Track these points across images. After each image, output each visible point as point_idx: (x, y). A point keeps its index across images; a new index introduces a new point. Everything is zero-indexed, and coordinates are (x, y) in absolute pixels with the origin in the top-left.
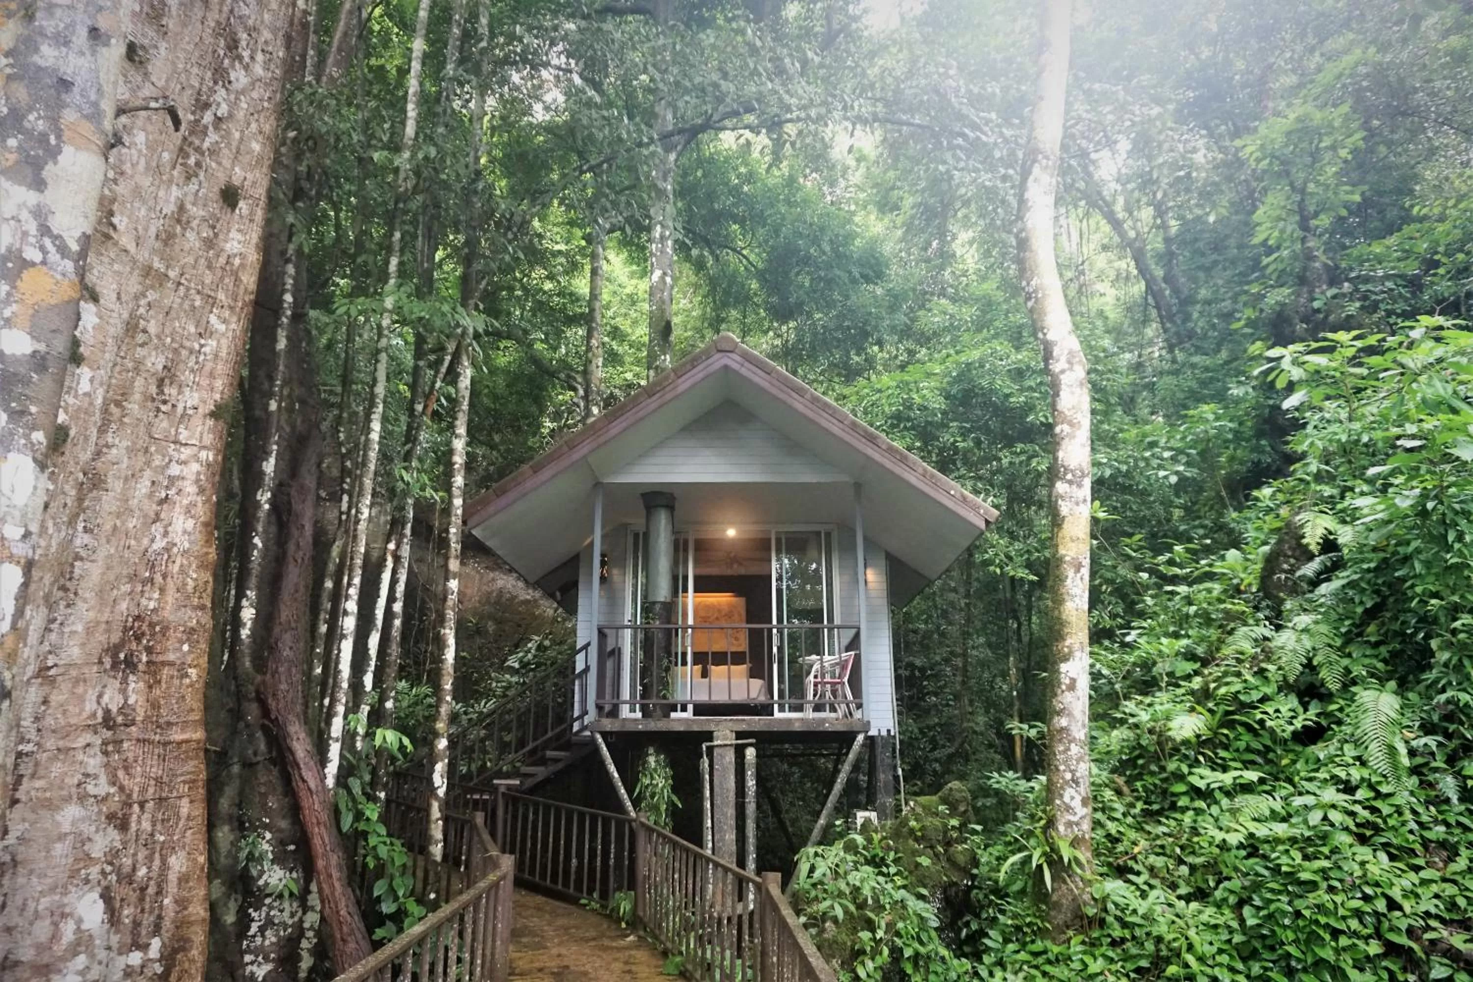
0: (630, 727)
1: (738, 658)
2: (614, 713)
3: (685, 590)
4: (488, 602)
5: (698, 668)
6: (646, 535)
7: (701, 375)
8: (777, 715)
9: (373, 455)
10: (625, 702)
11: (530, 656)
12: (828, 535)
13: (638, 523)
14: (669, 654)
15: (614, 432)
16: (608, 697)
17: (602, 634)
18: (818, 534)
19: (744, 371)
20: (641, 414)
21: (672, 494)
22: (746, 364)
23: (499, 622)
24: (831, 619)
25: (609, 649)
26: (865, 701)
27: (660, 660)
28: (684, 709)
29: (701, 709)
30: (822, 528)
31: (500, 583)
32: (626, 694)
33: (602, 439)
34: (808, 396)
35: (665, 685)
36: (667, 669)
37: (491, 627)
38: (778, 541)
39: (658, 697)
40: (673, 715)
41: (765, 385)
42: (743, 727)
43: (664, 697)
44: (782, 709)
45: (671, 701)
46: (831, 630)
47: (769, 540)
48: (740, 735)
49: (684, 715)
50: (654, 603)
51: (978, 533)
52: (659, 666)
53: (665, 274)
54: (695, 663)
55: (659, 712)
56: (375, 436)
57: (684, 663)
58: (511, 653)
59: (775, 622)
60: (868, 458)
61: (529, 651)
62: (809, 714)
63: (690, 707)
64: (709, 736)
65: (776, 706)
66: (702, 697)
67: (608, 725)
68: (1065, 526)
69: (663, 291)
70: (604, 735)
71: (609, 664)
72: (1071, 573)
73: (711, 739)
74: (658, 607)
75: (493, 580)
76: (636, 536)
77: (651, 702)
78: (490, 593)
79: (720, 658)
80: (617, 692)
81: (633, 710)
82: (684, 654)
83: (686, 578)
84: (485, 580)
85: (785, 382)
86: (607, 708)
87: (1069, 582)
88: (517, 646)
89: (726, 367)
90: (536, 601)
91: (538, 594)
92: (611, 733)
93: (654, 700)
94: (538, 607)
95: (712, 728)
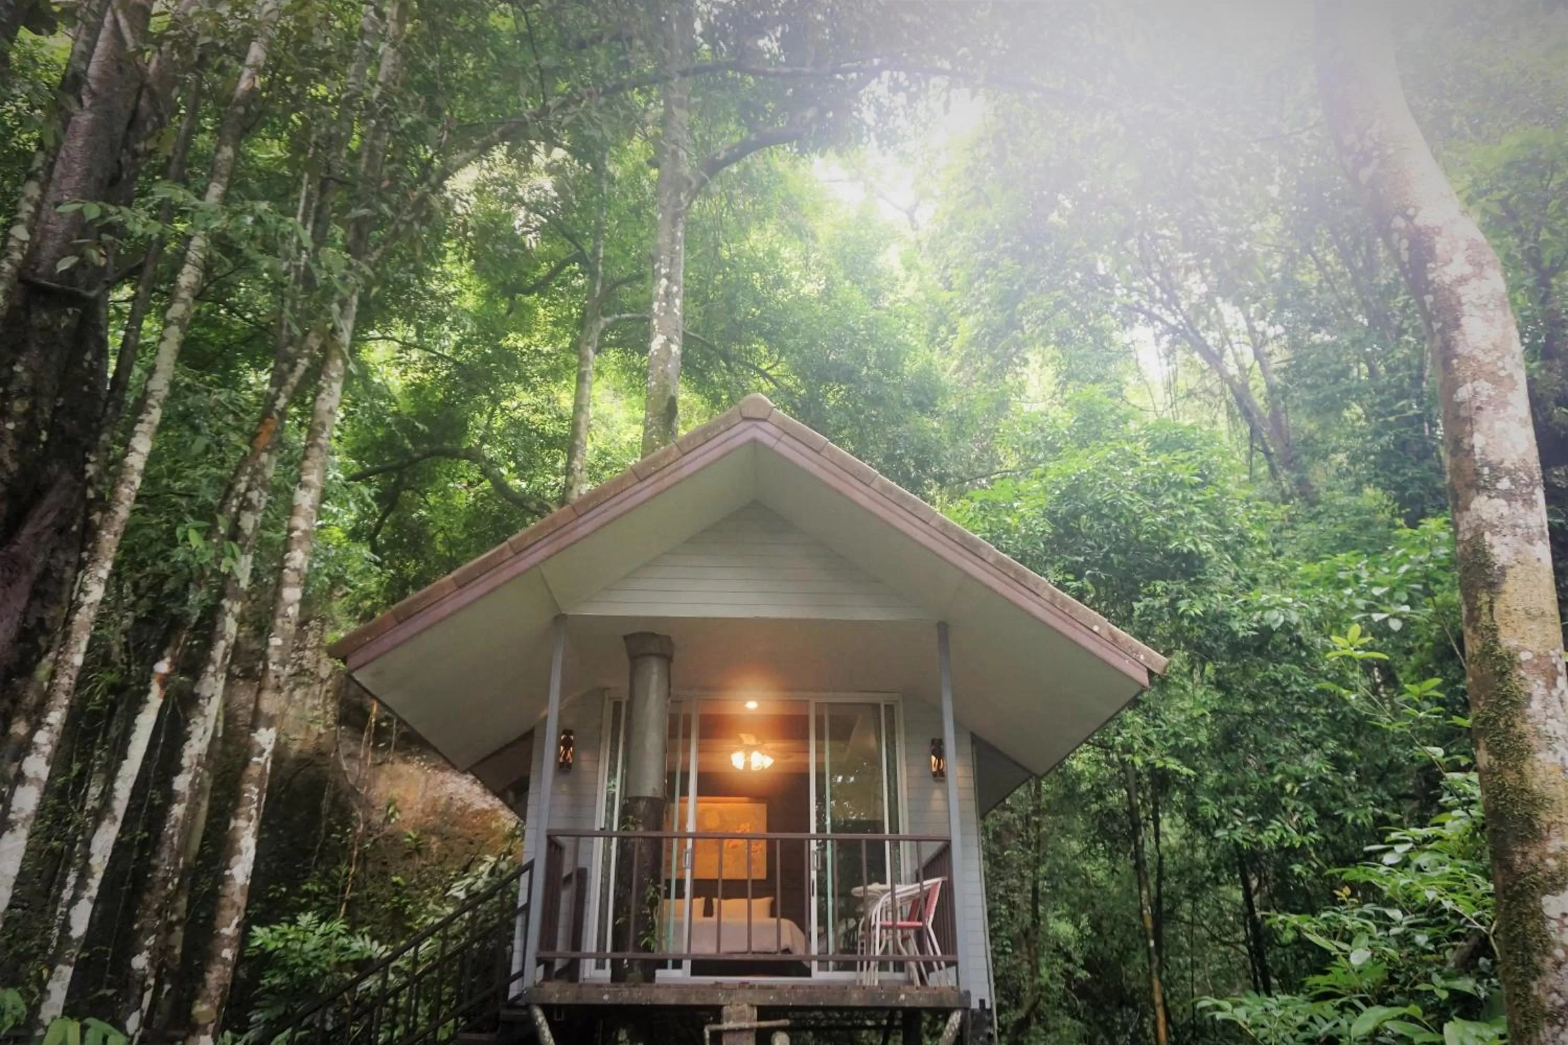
0: (591, 998)
1: (760, 889)
2: (571, 971)
3: (684, 792)
4: (434, 812)
5: (699, 902)
6: (630, 704)
7: (717, 452)
8: (818, 975)
9: (127, 493)
10: (590, 956)
11: (480, 883)
12: (890, 708)
13: (619, 685)
14: (657, 879)
15: (583, 530)
16: (560, 946)
17: (554, 847)
18: (876, 706)
19: (782, 448)
20: (627, 505)
21: (668, 638)
22: (785, 438)
23: (445, 838)
24: (894, 828)
25: (566, 872)
26: (961, 957)
27: (642, 887)
28: (677, 965)
29: (701, 967)
30: (881, 699)
31: (450, 788)
32: (590, 943)
33: (565, 541)
34: (875, 485)
35: (650, 928)
36: (654, 903)
37: (435, 843)
38: (819, 721)
39: (637, 948)
40: (659, 973)
41: (813, 468)
42: (771, 999)
43: (647, 948)
44: (823, 965)
45: (657, 955)
46: (896, 844)
47: (806, 718)
48: (764, 1012)
49: (677, 973)
50: (638, 799)
51: (1137, 689)
52: (641, 900)
53: (670, 340)
54: (696, 894)
55: (637, 973)
56: (136, 461)
57: (680, 895)
58: (458, 878)
59: (813, 830)
60: (968, 575)
61: (477, 878)
62: (871, 977)
63: (687, 964)
64: (716, 1013)
65: (815, 964)
66: (706, 948)
67: (557, 993)
68: (1509, 586)
69: (666, 362)
70: (548, 1010)
71: (566, 896)
72: (1537, 687)
73: (718, 1019)
74: (642, 805)
75: (442, 782)
76: (617, 705)
77: (626, 956)
78: (435, 800)
79: (735, 889)
80: (576, 941)
81: (600, 966)
82: (680, 883)
83: (685, 776)
84: (431, 783)
85: (842, 465)
86: (558, 965)
87: (1536, 706)
88: (466, 869)
89: (754, 441)
90: (494, 811)
91: (497, 802)
92: (560, 1007)
93: (630, 954)
94: (497, 819)
95: (720, 999)
